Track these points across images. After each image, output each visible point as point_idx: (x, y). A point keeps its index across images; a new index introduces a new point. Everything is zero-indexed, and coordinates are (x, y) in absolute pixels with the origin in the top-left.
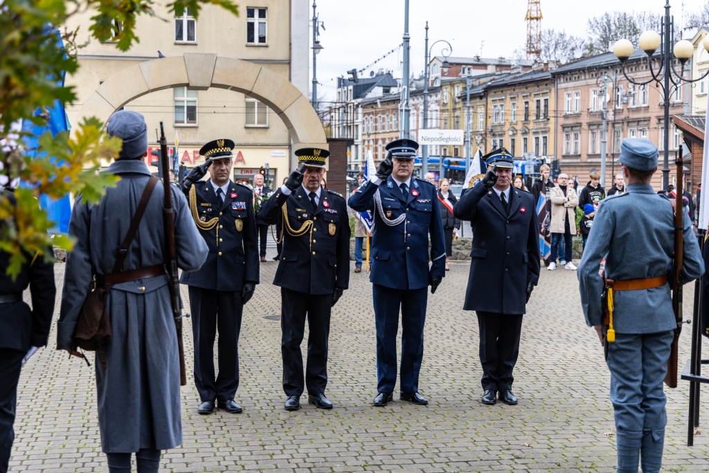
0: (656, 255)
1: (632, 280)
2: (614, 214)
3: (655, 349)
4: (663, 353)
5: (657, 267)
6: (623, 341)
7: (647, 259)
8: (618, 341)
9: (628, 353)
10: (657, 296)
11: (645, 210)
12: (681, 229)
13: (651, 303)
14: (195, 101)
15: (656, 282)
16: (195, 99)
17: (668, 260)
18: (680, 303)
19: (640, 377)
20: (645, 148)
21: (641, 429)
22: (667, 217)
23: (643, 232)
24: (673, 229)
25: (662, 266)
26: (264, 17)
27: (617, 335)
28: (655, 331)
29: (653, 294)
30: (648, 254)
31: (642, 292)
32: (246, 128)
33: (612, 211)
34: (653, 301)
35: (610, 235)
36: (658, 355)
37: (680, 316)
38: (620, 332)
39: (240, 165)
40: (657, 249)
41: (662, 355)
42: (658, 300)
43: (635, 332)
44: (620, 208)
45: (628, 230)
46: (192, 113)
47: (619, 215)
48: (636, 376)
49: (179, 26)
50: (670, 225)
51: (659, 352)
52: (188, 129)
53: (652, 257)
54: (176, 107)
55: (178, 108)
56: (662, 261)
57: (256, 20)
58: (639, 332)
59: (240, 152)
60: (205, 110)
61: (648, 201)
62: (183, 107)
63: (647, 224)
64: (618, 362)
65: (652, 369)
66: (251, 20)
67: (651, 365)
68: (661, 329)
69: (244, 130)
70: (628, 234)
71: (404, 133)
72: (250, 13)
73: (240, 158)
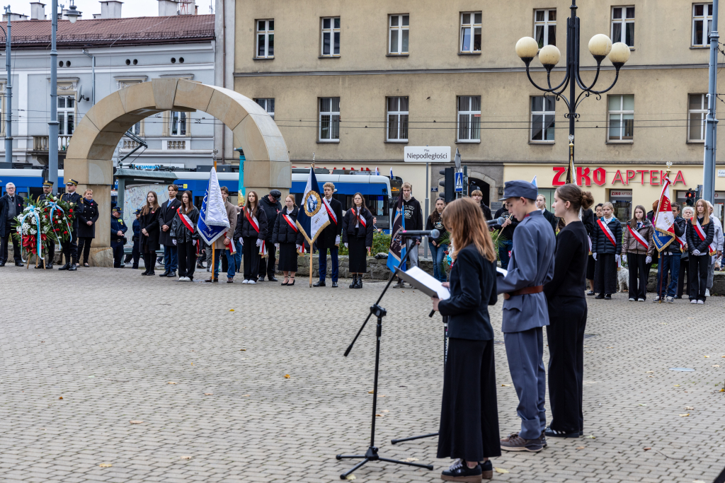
14: (633, 114)
16: (632, 111)
32: (688, 143)
39: (680, 187)
46: (629, 127)
52: (622, 146)
54: (612, 122)
57: (705, 18)
59: (680, 172)
60: (641, 124)
62: (619, 121)
66: (699, 18)
69: (686, 147)
71: (707, 149)
72: (699, 10)
73: (680, 179)
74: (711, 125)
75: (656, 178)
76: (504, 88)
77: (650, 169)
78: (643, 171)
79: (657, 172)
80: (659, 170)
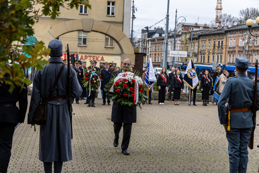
0: (247, 100)
1: (237, 108)
2: (232, 84)
3: (245, 134)
4: (248, 136)
5: (247, 104)
6: (233, 131)
7: (243, 101)
8: (231, 131)
9: (235, 135)
10: (246, 115)
11: (243, 83)
12: (257, 90)
13: (244, 117)
14: (86, 37)
15: (246, 109)
16: (86, 36)
17: (251, 101)
18: (255, 118)
19: (239, 144)
20: (244, 60)
21: (238, 163)
22: (251, 86)
23: (242, 91)
24: (253, 90)
25: (249, 104)
26: (114, 5)
27: (231, 128)
28: (245, 128)
29: (245, 114)
30: (244, 99)
31: (241, 113)
32: (105, 47)
33: (231, 83)
34: (245, 116)
35: (229, 92)
36: (246, 137)
37: (255, 123)
38: (232, 127)
39: (102, 62)
40: (247, 97)
41: (248, 137)
42: (247, 116)
43: (238, 128)
44: (234, 82)
45: (237, 90)
46: (85, 41)
47: (234, 84)
48: (237, 144)
49: (81, 7)
50: (252, 89)
51: (246, 135)
52: (83, 47)
53: (245, 100)
54: (79, 38)
55: (80, 39)
56: (249, 102)
57: (111, 6)
58: (239, 128)
59: (102, 57)
60: (90, 40)
61: (244, 80)
62: (81, 38)
63: (244, 88)
64: (231, 139)
65: (244, 141)
66: (109, 6)
67: (243, 140)
68: (247, 127)
69: (104, 49)
70: (237, 91)
71: (165, 52)
72: (109, 3)
73: (102, 59)
74: (167, 44)
75: (94, 58)
76: (41, 24)
77: (92, 55)
78: (90, 56)
79: (95, 56)
80: (96, 56)
